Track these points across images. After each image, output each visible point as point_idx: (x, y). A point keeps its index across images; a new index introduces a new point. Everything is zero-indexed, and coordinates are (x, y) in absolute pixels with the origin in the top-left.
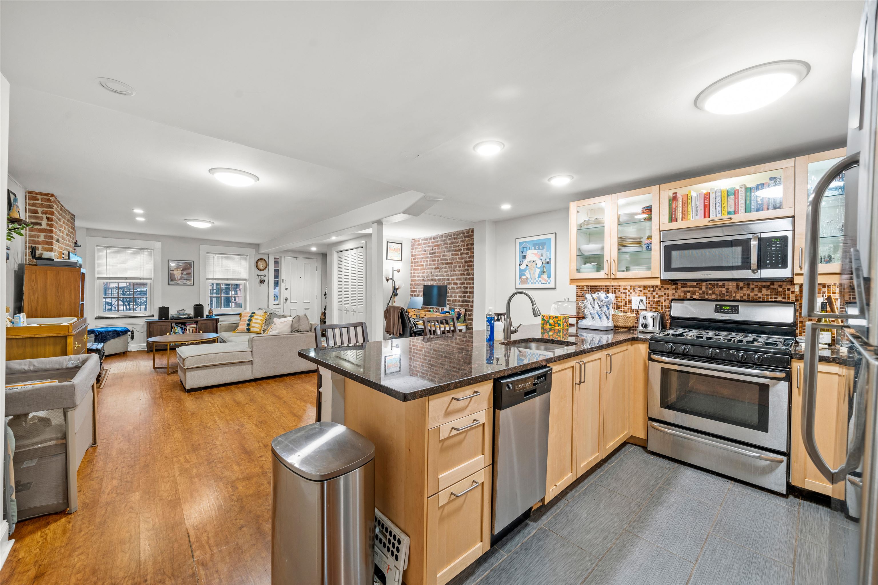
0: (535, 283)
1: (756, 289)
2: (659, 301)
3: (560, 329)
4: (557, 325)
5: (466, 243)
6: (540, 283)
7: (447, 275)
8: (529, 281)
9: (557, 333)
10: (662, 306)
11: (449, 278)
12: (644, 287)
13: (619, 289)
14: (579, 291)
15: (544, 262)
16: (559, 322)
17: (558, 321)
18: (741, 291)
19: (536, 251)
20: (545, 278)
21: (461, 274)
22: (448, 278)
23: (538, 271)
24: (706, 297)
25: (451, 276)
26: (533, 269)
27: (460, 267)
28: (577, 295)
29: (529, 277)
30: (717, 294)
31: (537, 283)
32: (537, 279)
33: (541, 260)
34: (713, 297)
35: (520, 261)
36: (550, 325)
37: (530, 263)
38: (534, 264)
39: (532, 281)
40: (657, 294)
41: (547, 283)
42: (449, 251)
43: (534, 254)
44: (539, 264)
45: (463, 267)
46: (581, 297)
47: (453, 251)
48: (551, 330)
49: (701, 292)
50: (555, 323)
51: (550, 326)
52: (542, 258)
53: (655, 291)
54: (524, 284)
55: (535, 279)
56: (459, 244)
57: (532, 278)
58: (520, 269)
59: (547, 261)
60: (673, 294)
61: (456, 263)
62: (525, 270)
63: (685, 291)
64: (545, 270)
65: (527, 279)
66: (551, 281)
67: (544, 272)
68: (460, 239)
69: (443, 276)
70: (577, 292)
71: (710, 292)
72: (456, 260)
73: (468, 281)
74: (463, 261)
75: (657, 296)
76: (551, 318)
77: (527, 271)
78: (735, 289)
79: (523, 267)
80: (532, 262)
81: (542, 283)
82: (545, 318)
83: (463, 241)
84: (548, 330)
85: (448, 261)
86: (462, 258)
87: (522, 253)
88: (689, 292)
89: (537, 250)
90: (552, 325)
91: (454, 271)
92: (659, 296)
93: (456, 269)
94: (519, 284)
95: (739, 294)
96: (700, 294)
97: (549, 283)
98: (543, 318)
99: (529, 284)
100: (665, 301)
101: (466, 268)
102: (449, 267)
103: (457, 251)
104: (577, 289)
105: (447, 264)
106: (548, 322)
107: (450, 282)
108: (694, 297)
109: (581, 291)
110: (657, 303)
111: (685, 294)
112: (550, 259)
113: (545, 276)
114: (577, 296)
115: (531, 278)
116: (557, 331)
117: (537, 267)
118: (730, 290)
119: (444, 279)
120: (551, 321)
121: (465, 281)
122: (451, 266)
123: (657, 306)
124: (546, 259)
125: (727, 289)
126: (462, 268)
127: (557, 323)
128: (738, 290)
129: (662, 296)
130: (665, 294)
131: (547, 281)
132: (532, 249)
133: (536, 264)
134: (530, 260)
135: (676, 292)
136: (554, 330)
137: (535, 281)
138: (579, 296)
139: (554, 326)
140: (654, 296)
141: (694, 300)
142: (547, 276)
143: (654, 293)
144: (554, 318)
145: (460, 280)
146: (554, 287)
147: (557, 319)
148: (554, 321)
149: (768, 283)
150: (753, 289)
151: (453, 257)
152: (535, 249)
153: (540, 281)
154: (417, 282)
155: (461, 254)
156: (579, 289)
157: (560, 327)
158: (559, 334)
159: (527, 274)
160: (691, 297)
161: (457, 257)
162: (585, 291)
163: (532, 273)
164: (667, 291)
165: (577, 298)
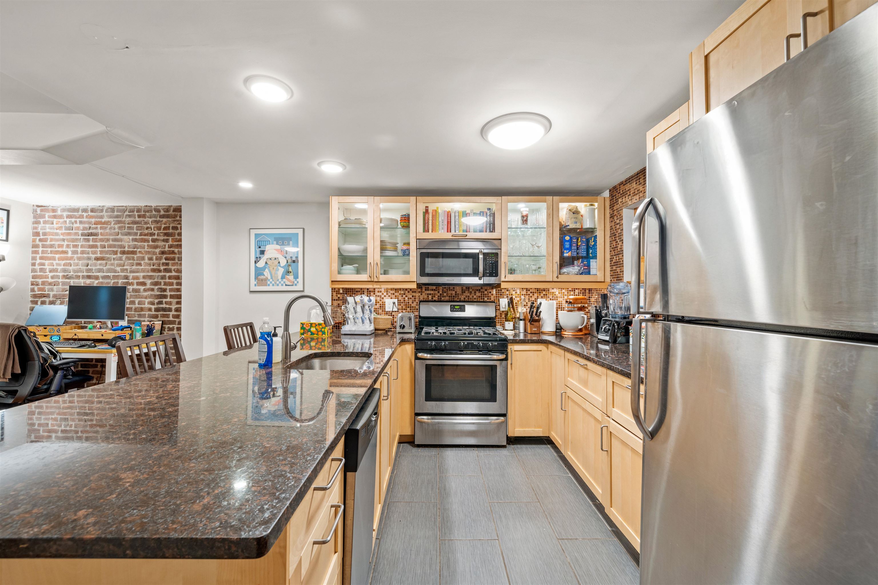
0: (278, 285)
1: (473, 292)
2: (408, 303)
3: (324, 338)
4: (320, 333)
5: (163, 226)
6: (284, 284)
7: (123, 271)
8: (269, 283)
9: (321, 343)
10: (411, 307)
11: (128, 274)
12: (396, 290)
13: (374, 291)
14: (335, 294)
15: (289, 261)
16: (323, 330)
17: (322, 328)
18: (464, 294)
19: (278, 247)
20: (290, 279)
21: (154, 270)
22: (125, 276)
23: (281, 271)
24: (443, 299)
25: (132, 272)
26: (275, 268)
27: (150, 259)
28: (332, 298)
29: (269, 277)
30: (449, 297)
31: (280, 284)
32: (280, 280)
33: (286, 257)
34: (447, 298)
35: (257, 258)
36: (312, 334)
37: (271, 261)
38: (276, 262)
39: (273, 282)
40: (406, 296)
41: (293, 285)
42: (129, 234)
43: (277, 250)
44: (283, 262)
45: (157, 259)
46: (337, 300)
47: (136, 234)
48: (312, 339)
49: (439, 294)
50: (318, 332)
51: (311, 335)
52: (287, 256)
53: (404, 294)
54: (263, 286)
55: (278, 280)
56: (148, 225)
57: (273, 278)
58: (256, 267)
59: (293, 259)
60: (419, 296)
61: (142, 253)
62: (264, 269)
63: (428, 294)
64: (290, 270)
65: (266, 279)
66: (298, 282)
67: (289, 272)
68: (150, 218)
69: (115, 271)
70: (332, 296)
71: (445, 294)
72: (144, 248)
73: (167, 280)
74: (158, 250)
75: (406, 298)
76: (314, 325)
77: (267, 270)
78: (461, 293)
79: (261, 264)
80: (273, 259)
81: (286, 285)
82: (305, 326)
83: (157, 222)
84: (309, 340)
85: (126, 249)
86: (156, 247)
87: (260, 247)
88: (430, 294)
89: (280, 245)
90: (314, 334)
91: (140, 264)
92: (408, 298)
93: (142, 262)
94: (255, 285)
95: (463, 296)
96: (439, 296)
97: (296, 285)
98: (303, 326)
99: (269, 285)
100: (413, 303)
101: (164, 261)
102: (128, 259)
103: (145, 235)
104: (332, 291)
105: (123, 253)
106: (309, 331)
107: (130, 281)
108: (434, 299)
109: (337, 294)
110: (406, 305)
111: (428, 297)
112: (297, 257)
113: (291, 277)
114: (332, 300)
115: (272, 278)
116: (320, 340)
117: (280, 267)
118: (458, 292)
119: (115, 277)
120: (313, 329)
121: (162, 281)
122: (133, 258)
123: (406, 307)
124: (291, 257)
125: (456, 292)
126: (155, 261)
127: (321, 331)
128: (462, 292)
129: (411, 298)
130: (413, 296)
131: (294, 282)
132: (273, 244)
133: (279, 263)
134: (270, 257)
135: (421, 294)
136: (317, 339)
137: (278, 282)
138: (335, 300)
139: (317, 334)
140: (404, 298)
141: (435, 301)
142: (293, 276)
143: (404, 296)
144: (316, 325)
145: (151, 279)
146: (302, 289)
147: (321, 327)
148: (316, 329)
149: (479, 288)
150: (471, 292)
151: (136, 243)
152: (277, 244)
153: (284, 282)
154: (50, 280)
155: (154, 241)
156: (334, 291)
157: (324, 336)
158: (323, 344)
159: (267, 273)
160: (432, 299)
161: (146, 244)
162: (341, 294)
163: (273, 272)
164: (414, 294)
165: (332, 302)
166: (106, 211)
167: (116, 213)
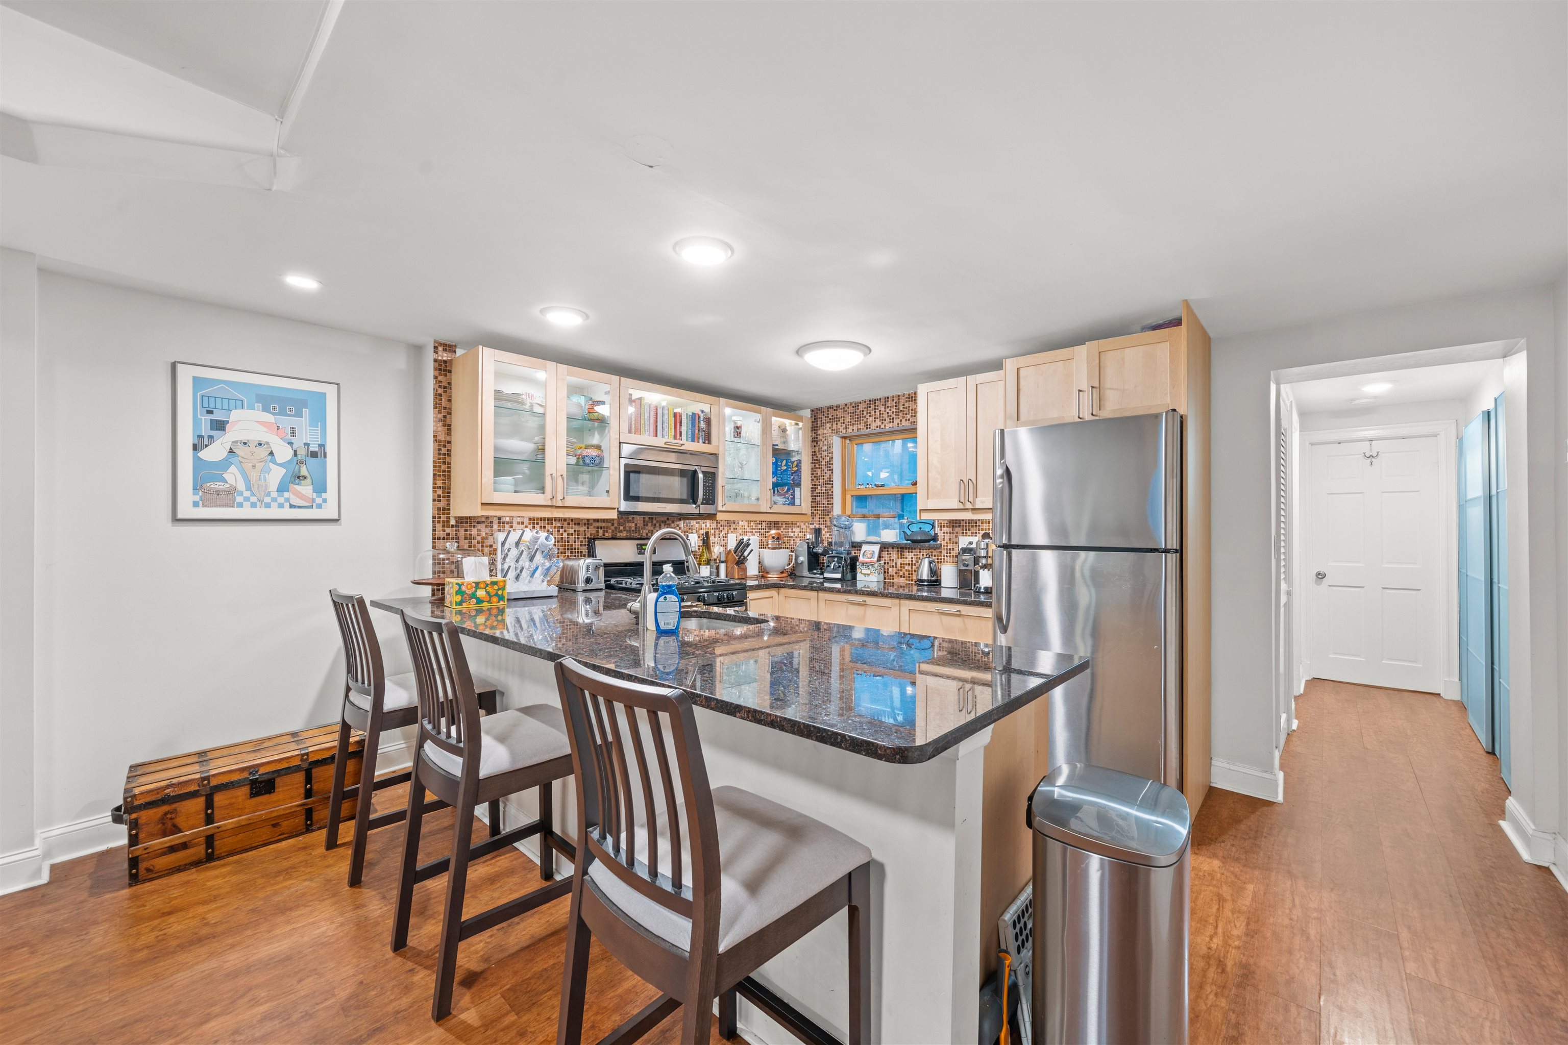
0: (268, 506)
1: (657, 525)
2: (568, 542)
3: (501, 607)
4: (495, 599)
6: (287, 505)
8: (239, 499)
9: (496, 616)
10: (572, 549)
12: (549, 520)
13: (511, 523)
14: (439, 527)
15: (302, 452)
16: (500, 592)
17: (499, 589)
18: (647, 527)
19: (269, 418)
20: (304, 492)
23: (276, 475)
24: (618, 535)
26: (259, 466)
28: (434, 535)
29: (241, 486)
30: (627, 531)
31: (274, 505)
32: (274, 494)
33: (290, 444)
34: (624, 534)
35: (200, 437)
36: (480, 601)
37: (246, 448)
38: (263, 452)
39: (254, 499)
40: (565, 531)
41: (312, 507)
43: (264, 424)
44: (284, 453)
46: (444, 539)
48: (479, 612)
49: (613, 528)
50: (491, 597)
51: (477, 603)
52: (293, 439)
53: (562, 527)
54: (220, 506)
55: (268, 494)
57: (255, 489)
58: (197, 459)
59: (311, 449)
60: (585, 531)
62: (224, 465)
63: (598, 528)
64: (304, 471)
65: (233, 491)
66: (325, 501)
67: (299, 477)
70: (434, 530)
71: (621, 528)
75: (565, 535)
76: (482, 585)
77: (233, 469)
78: (642, 525)
79: (214, 453)
80: (253, 445)
81: (291, 506)
82: (463, 588)
84: (473, 613)
87: (210, 412)
88: (601, 528)
89: (273, 414)
90: (482, 602)
92: (568, 534)
94: (196, 504)
95: (644, 531)
96: (613, 531)
97: (319, 506)
98: (460, 588)
99: (240, 505)
100: (575, 542)
104: (433, 522)
106: (473, 595)
108: (607, 535)
109: (443, 526)
110: (565, 546)
111: (598, 532)
112: (322, 446)
113: (306, 489)
114: (434, 539)
115: (249, 488)
116: (494, 612)
117: (275, 463)
118: (638, 525)
120: (481, 593)
123: (565, 549)
124: (307, 445)
125: (636, 525)
127: (497, 595)
128: (644, 525)
129: (572, 534)
130: (575, 531)
131: (313, 500)
132: (251, 407)
133: (271, 454)
134: (244, 438)
135: (588, 528)
136: (489, 610)
137: (267, 500)
138: (439, 539)
139: (489, 602)
140: (562, 535)
141: (608, 539)
142: (311, 487)
143: (561, 531)
144: (487, 585)
146: (336, 517)
147: (496, 587)
148: (488, 593)
149: (665, 518)
150: (655, 525)
152: (266, 409)
153: (288, 500)
156: (439, 522)
157: (502, 603)
158: (500, 618)
159: (233, 476)
160: (604, 535)
162: (453, 526)
163: (254, 475)
164: (577, 527)
165: (434, 543)
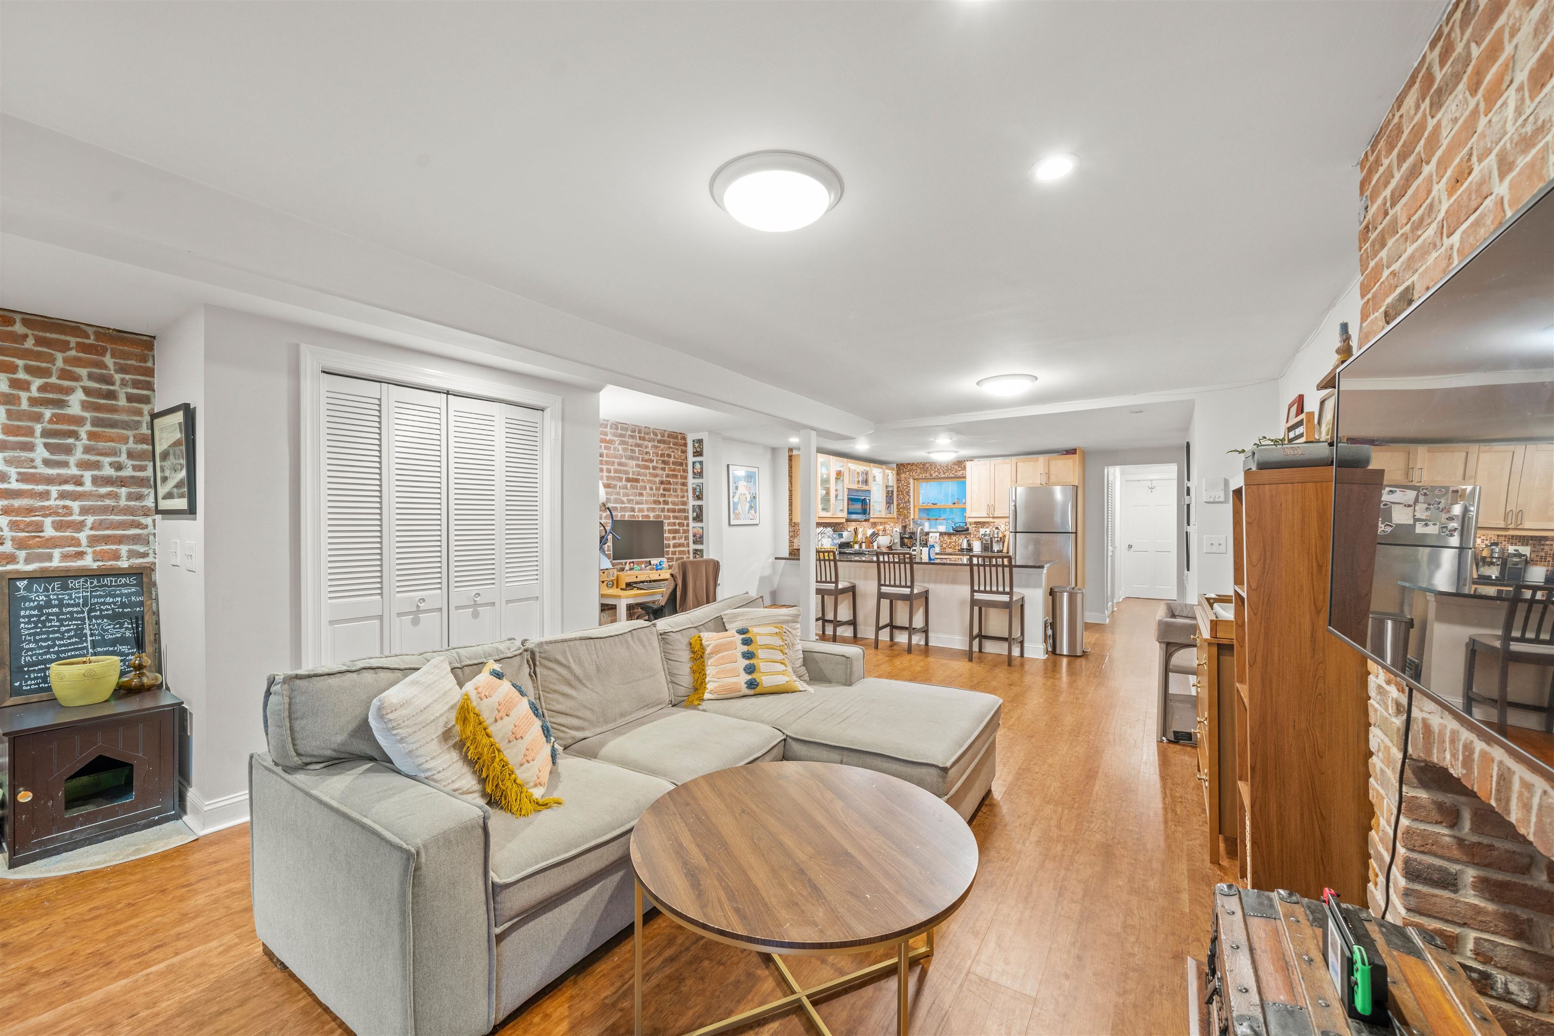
5: (660, 452)
7: (630, 501)
11: (634, 506)
21: (656, 502)
22: (632, 507)
25: (637, 503)
27: (651, 489)
42: (632, 458)
45: (656, 490)
47: (638, 459)
56: (647, 450)
61: (645, 482)
68: (649, 441)
69: (623, 502)
72: (646, 476)
73: (666, 513)
74: (657, 479)
83: (656, 447)
85: (631, 476)
86: (656, 476)
91: (641, 494)
93: (644, 492)
101: (661, 491)
102: (633, 487)
103: (646, 461)
105: (628, 480)
107: (636, 514)
119: (623, 509)
121: (662, 514)
122: (637, 486)
126: (654, 491)
145: (653, 511)
151: (639, 470)
155: (654, 468)
161: (647, 471)
166: (611, 428)
167: (619, 431)
